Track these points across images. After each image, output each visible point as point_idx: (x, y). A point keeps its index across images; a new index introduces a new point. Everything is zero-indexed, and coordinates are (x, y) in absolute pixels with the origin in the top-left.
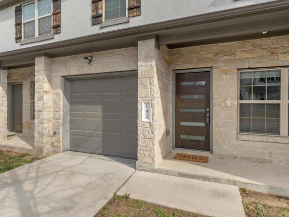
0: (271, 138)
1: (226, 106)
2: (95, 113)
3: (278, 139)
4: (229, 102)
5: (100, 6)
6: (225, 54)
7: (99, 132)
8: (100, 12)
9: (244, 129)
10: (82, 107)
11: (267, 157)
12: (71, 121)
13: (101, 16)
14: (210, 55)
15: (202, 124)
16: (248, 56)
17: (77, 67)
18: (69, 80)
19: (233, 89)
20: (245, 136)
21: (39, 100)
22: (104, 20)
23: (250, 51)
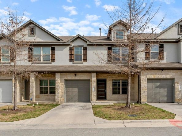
0: (118, 95)
1: (110, 88)
2: (75, 91)
3: (120, 95)
4: (110, 87)
5: (73, 56)
6: (109, 76)
7: (77, 96)
8: (73, 58)
9: (114, 93)
10: (70, 89)
11: (118, 99)
12: (66, 93)
13: (73, 60)
14: (106, 76)
15: (104, 93)
16: (114, 77)
17: (70, 77)
18: (66, 80)
19: (111, 84)
20: (114, 95)
21: (57, 86)
22: (74, 61)
23: (114, 76)
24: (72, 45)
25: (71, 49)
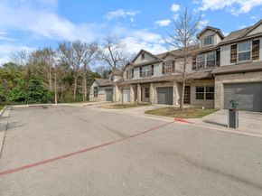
0: (202, 100)
2: (163, 95)
8: (164, 71)
9: (197, 98)
15: (189, 98)
17: (160, 85)
18: (158, 88)
19: (195, 90)
24: (165, 60)
25: (164, 64)
